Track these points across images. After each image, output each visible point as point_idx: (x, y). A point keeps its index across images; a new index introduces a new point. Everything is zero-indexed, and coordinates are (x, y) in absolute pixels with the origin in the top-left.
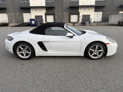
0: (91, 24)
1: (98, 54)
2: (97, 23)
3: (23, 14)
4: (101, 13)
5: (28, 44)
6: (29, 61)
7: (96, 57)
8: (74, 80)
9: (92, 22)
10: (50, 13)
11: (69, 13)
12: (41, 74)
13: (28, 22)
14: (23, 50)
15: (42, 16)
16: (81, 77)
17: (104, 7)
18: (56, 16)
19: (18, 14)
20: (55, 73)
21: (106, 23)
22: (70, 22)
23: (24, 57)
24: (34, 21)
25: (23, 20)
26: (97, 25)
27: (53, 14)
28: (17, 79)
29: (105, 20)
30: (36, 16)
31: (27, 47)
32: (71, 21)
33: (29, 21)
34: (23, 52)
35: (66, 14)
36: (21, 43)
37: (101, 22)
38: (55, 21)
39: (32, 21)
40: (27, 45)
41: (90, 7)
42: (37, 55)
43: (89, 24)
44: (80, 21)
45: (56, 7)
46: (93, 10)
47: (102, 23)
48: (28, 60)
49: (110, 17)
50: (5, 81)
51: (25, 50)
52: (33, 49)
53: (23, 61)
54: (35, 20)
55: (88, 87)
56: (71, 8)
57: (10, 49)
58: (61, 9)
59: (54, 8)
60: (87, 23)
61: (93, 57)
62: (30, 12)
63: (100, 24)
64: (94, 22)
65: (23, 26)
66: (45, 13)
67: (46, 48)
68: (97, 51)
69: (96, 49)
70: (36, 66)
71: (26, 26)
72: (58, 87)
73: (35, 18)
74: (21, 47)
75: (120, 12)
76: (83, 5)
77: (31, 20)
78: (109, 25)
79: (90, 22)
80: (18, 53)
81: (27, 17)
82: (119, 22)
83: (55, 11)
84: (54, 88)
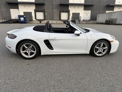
0: (81, 22)
1: (102, 51)
2: (86, 22)
3: (11, 9)
4: (90, 12)
5: (34, 43)
6: (34, 60)
7: (100, 55)
8: (88, 78)
9: (82, 20)
10: (40, 10)
11: (59, 10)
12: (53, 74)
13: (16, 18)
14: (27, 49)
15: (31, 13)
16: (93, 74)
17: (92, 5)
18: (46, 13)
19: (4, 9)
20: (66, 72)
21: (94, 22)
22: (60, 20)
23: (29, 56)
24: (23, 18)
25: (10, 16)
26: (86, 23)
27: (44, 11)
28: (28, 80)
29: (93, 18)
30: (24, 13)
31: (32, 45)
32: (62, 19)
33: (18, 17)
34: (27, 51)
35: (56, 11)
36: (26, 41)
37: (89, 20)
38: (45, 18)
39: (21, 18)
40: (32, 44)
41: (80, 5)
42: (42, 54)
43: (78, 23)
44: (70, 19)
45: (46, 3)
46: (83, 8)
47: (91, 22)
48: (32, 60)
49: (98, 16)
50: (16, 84)
51: (29, 49)
52: (38, 48)
53: (28, 61)
54: (25, 16)
55: (104, 84)
56: (61, 5)
57: (12, 48)
58: (51, 6)
59: (44, 4)
60: (77, 21)
61: (98, 55)
62: (18, 8)
63: (89, 22)
64: (83, 20)
65: (11, 23)
66: (35, 10)
67: (51, 47)
68: (102, 48)
69: (101, 47)
70: (44, 65)
71: (14, 23)
72: (75, 86)
73: (23, 15)
74: (25, 45)
75: (107, 12)
76: (73, 3)
77: (20, 16)
78: (97, 23)
79: (79, 21)
80: (22, 52)
81: (14, 14)
82: (107, 21)
83: (45, 7)
84: (72, 88)
